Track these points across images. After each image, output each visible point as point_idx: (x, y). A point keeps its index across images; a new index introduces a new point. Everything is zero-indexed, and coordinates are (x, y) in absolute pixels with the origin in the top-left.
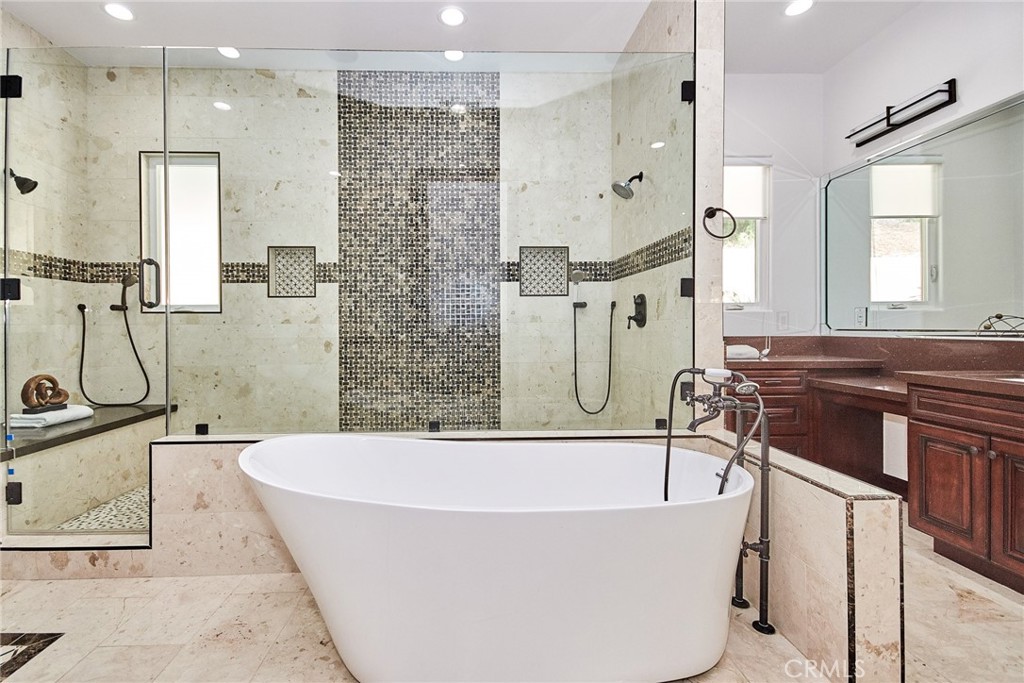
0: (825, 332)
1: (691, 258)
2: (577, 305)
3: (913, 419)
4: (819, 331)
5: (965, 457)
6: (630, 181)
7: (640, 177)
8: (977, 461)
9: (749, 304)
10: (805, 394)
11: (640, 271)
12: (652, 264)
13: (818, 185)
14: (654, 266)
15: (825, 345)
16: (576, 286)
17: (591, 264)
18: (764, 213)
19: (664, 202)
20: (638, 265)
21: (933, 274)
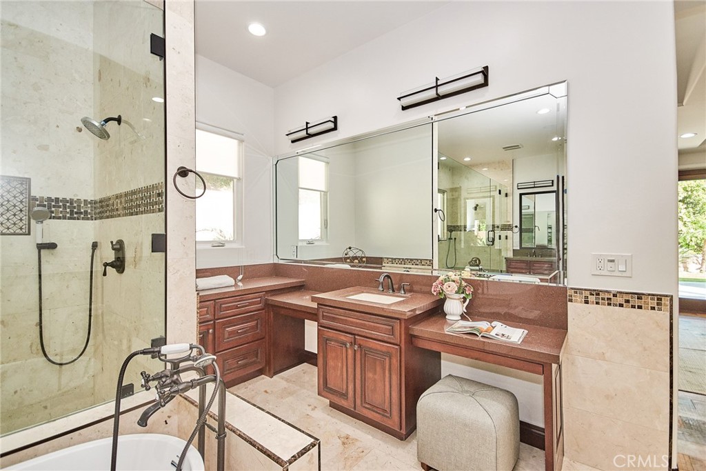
0: (276, 261)
1: (164, 213)
2: (41, 247)
3: (321, 326)
4: (271, 260)
5: (344, 349)
6: (107, 121)
7: (119, 120)
8: (350, 352)
9: (230, 242)
10: (263, 309)
11: (119, 216)
12: (132, 211)
13: (272, 162)
14: (132, 214)
15: (276, 270)
16: (39, 225)
17: (65, 201)
18: (239, 174)
19: (140, 151)
20: (117, 210)
21: (325, 224)
